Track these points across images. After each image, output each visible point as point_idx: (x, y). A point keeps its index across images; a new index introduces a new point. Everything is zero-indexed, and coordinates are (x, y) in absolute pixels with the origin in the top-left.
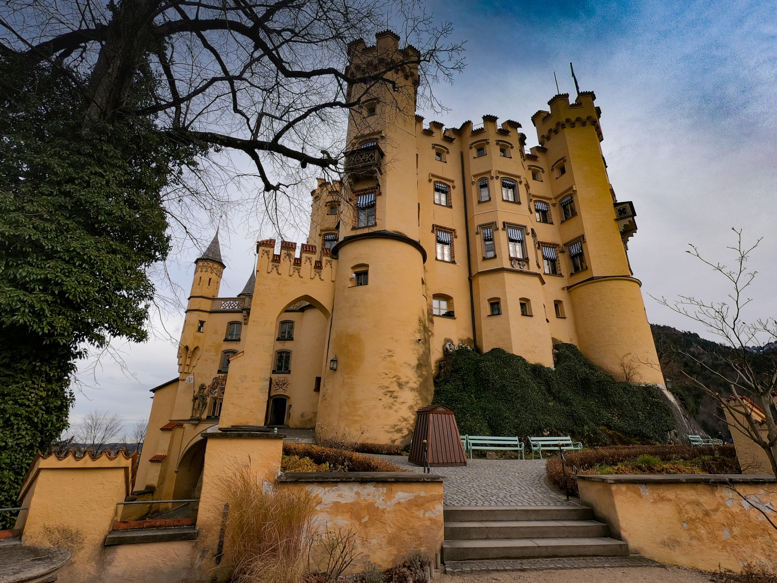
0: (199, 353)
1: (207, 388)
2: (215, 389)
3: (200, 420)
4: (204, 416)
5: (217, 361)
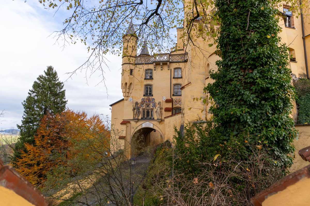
0: (132, 86)
2: (143, 104)
3: (138, 120)
5: (142, 90)
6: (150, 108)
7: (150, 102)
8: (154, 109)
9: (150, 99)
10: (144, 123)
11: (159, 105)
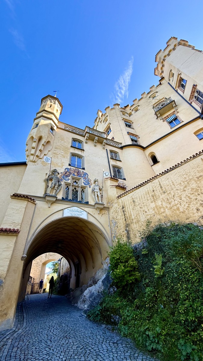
1: (60, 175)
2: (67, 176)
3: (57, 201)
4: (60, 197)
5: (67, 157)
6: (80, 186)
7: (80, 176)
8: (86, 188)
9: (80, 172)
10: (68, 209)
11: (96, 182)
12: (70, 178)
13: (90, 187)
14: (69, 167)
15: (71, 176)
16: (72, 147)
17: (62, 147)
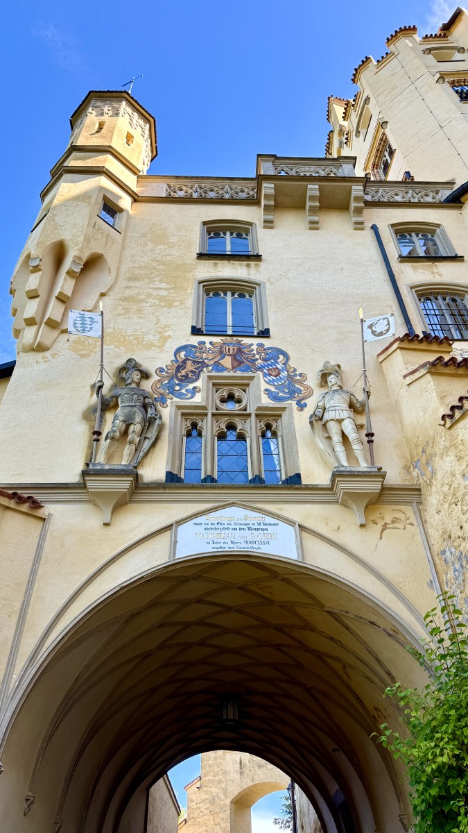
1: (155, 378)
2: (186, 379)
4: (154, 471)
5: (182, 303)
6: (252, 410)
7: (248, 369)
8: (285, 416)
9: (246, 350)
10: (197, 520)
11: (332, 379)
12: (199, 384)
13: (302, 407)
14: (195, 340)
15: (205, 374)
16: (201, 256)
17: (161, 267)
